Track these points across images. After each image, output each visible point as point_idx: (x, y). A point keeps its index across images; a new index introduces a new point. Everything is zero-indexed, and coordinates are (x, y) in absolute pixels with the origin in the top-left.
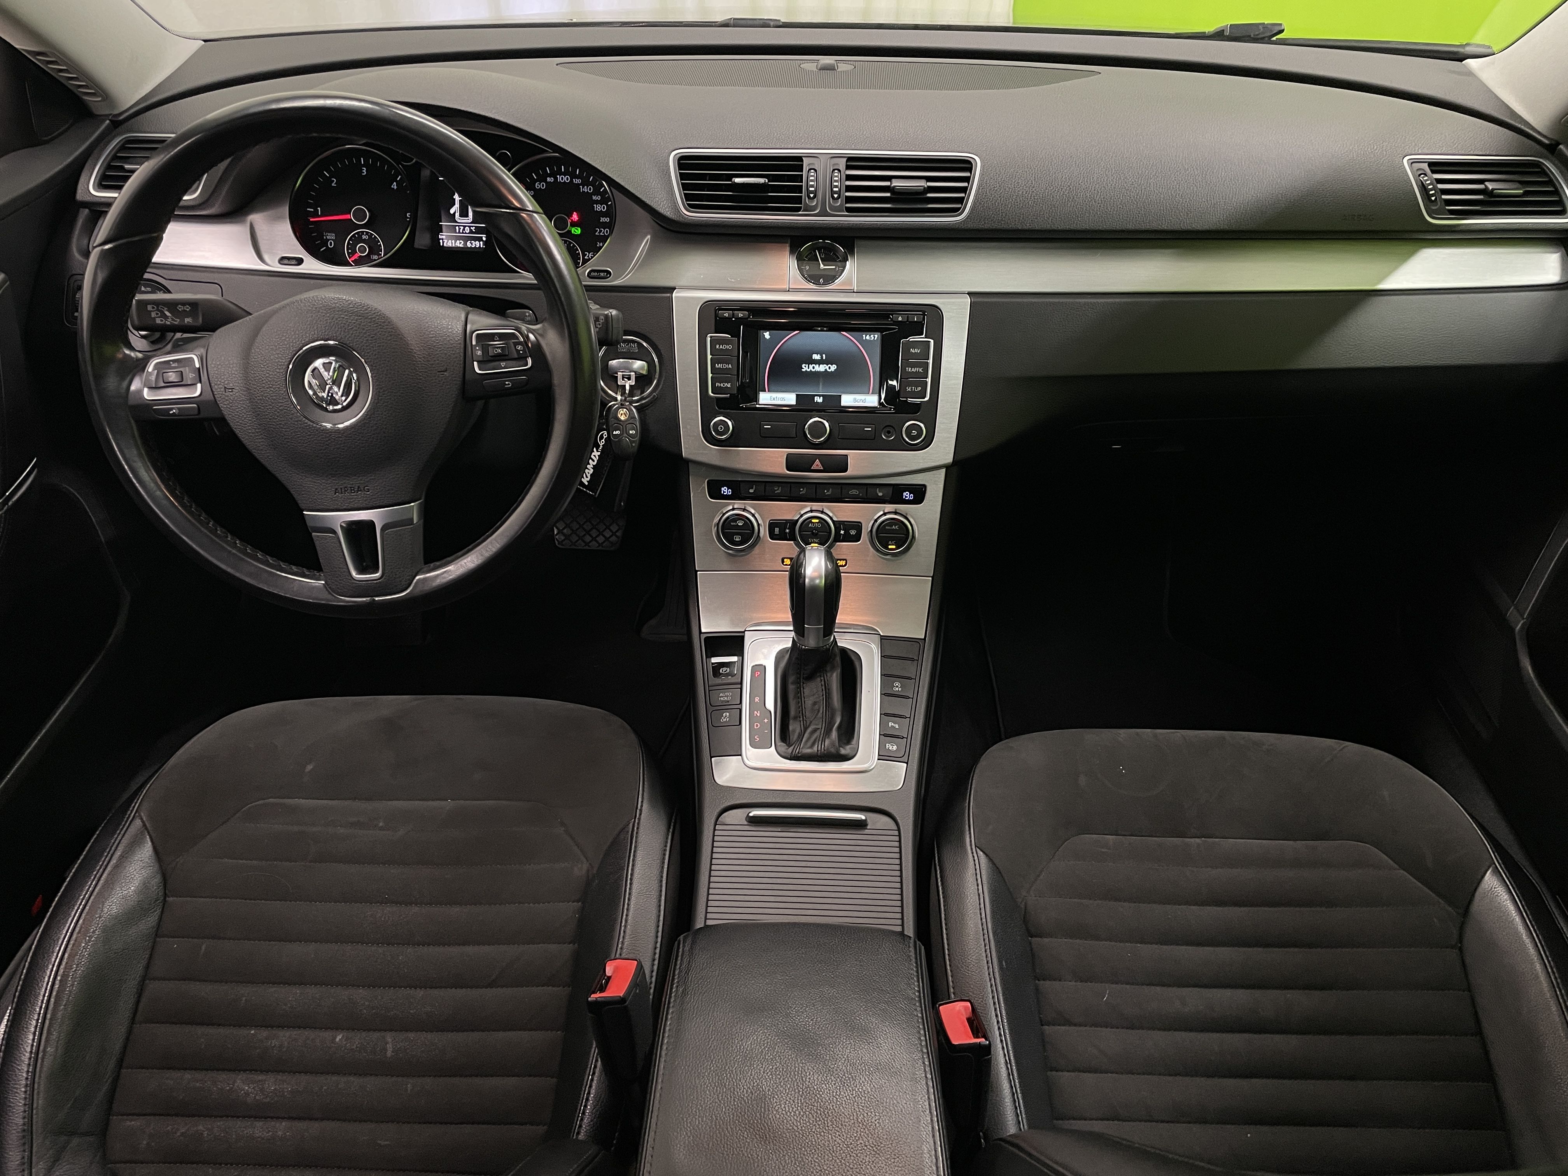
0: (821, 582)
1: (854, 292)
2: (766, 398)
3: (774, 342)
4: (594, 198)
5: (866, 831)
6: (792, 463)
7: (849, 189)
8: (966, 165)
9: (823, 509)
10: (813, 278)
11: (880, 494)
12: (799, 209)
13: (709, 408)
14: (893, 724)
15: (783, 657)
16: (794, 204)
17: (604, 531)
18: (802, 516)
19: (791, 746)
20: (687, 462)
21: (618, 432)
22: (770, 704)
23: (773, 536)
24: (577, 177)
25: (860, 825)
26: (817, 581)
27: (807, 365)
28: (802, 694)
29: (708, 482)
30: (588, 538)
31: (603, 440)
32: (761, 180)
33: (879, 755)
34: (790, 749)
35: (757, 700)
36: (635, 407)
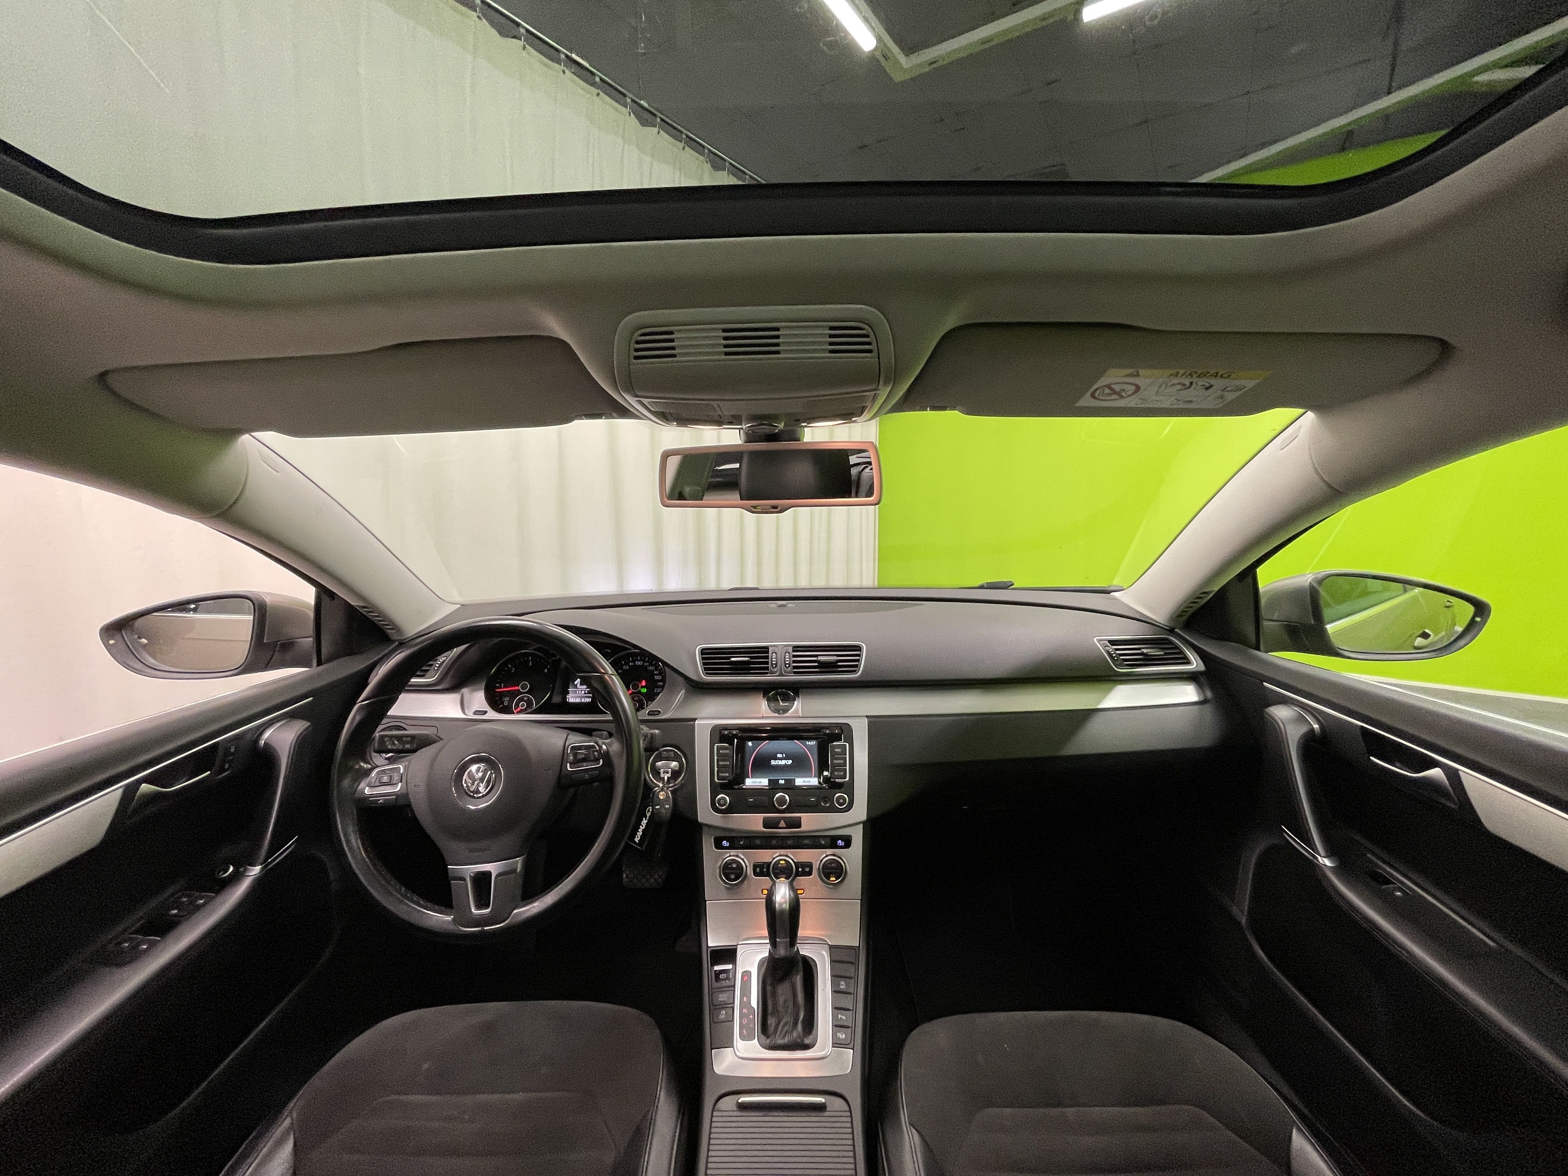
0: (787, 906)
1: (800, 718)
2: (750, 782)
3: (754, 748)
4: (655, 672)
5: (826, 1114)
6: (767, 824)
7: (794, 662)
8: (858, 648)
9: (787, 854)
10: (777, 711)
11: (823, 842)
12: (767, 673)
13: (716, 789)
14: (842, 1016)
15: (763, 965)
16: (764, 670)
17: (654, 876)
18: (774, 859)
19: (769, 1037)
20: (702, 825)
21: (658, 807)
22: (754, 1003)
23: (756, 874)
24: (647, 662)
25: (819, 1108)
26: (784, 906)
27: (774, 761)
28: (777, 994)
29: (715, 839)
30: (644, 880)
31: (649, 813)
32: (746, 659)
33: (832, 1043)
34: (769, 1041)
35: (745, 999)
36: (670, 791)
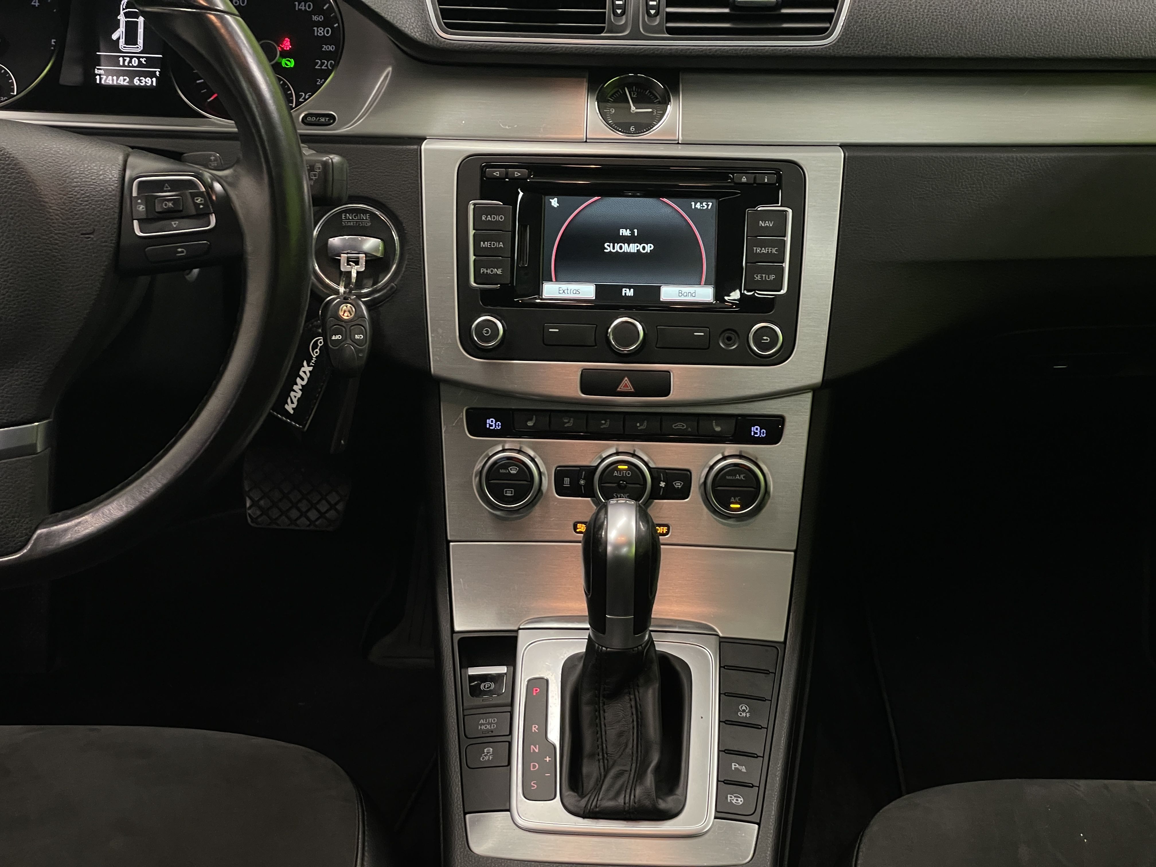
0: (630, 551)
1: (678, 143)
2: (552, 290)
3: (563, 212)
4: (315, 18)
6: (589, 383)
7: (671, 3)
9: (634, 451)
10: (621, 125)
11: (718, 429)
12: (601, 30)
13: (470, 304)
14: (737, 766)
15: (574, 667)
16: (594, 23)
17: (318, 503)
18: (603, 460)
19: (585, 796)
20: (438, 381)
21: (338, 337)
22: (554, 735)
23: (561, 490)
26: (624, 550)
27: (611, 244)
28: (602, 719)
29: (467, 411)
30: (294, 514)
31: (317, 350)
33: (716, 811)
34: (583, 802)
35: (535, 728)
36: (364, 302)
